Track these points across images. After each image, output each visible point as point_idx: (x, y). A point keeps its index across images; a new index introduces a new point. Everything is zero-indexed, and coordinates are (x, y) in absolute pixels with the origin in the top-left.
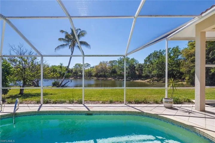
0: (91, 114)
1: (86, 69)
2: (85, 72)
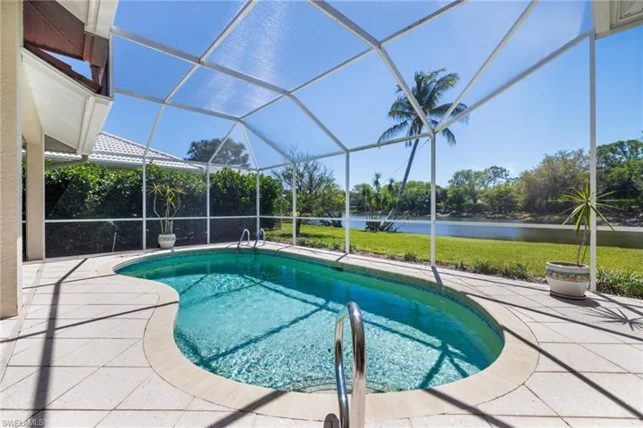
0: (340, 270)
1: (491, 185)
2: (486, 197)
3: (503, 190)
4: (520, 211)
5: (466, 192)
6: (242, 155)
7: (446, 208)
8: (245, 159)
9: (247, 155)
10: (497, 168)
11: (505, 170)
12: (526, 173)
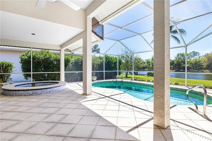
1: (192, 59)
2: (191, 63)
3: (197, 60)
4: (205, 69)
5: (182, 62)
6: (97, 48)
7: (174, 68)
8: (99, 49)
9: (99, 48)
10: (195, 52)
11: (198, 53)
12: (208, 54)
